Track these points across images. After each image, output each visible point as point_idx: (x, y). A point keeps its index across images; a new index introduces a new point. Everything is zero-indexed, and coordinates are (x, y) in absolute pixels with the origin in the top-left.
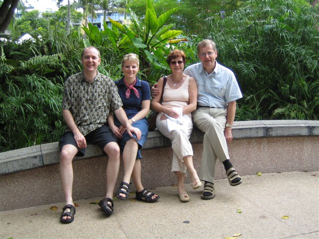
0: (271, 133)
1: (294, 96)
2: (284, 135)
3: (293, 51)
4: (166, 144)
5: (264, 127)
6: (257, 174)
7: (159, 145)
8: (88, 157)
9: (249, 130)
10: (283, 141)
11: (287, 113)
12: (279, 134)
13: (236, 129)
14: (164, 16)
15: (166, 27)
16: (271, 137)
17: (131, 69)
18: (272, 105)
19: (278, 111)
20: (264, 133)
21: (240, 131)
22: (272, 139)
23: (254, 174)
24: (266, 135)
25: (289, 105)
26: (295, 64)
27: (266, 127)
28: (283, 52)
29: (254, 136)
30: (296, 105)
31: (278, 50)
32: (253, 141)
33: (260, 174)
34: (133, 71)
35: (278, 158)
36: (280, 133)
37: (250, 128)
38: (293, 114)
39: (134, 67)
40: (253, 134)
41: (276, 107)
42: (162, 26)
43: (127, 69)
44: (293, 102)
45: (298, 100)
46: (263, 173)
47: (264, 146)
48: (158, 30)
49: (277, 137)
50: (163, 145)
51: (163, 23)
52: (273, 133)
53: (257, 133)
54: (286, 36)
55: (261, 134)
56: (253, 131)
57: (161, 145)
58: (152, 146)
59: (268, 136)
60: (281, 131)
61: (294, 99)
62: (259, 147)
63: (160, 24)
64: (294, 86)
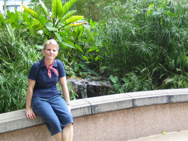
0: (172, 100)
1: (180, 69)
2: (182, 101)
3: (178, 32)
4: (93, 112)
5: (167, 96)
6: (162, 133)
7: (87, 113)
8: (31, 126)
9: (156, 98)
10: (181, 106)
11: (175, 82)
12: (178, 101)
13: (147, 98)
14: (68, 4)
15: (69, 13)
16: (172, 103)
17: (52, 52)
18: (161, 76)
19: (168, 80)
20: (167, 100)
21: (150, 99)
22: (173, 105)
23: (160, 133)
24: (168, 102)
25: (176, 76)
26: (181, 43)
27: (168, 95)
28: (168, 34)
29: (160, 103)
30: (182, 76)
31: (164, 32)
32: (159, 107)
33: (164, 133)
34: (53, 54)
35: (177, 120)
36: (179, 99)
37: (157, 97)
38: (180, 83)
39: (54, 51)
40: (159, 101)
41: (165, 77)
42: (67, 12)
43: (48, 52)
44: (179, 73)
45: (183, 72)
46: (166, 132)
47: (167, 110)
48: (64, 16)
49: (177, 103)
50: (91, 113)
51: (68, 10)
52: (174, 100)
53: (162, 100)
54: (170, 21)
55: (165, 101)
56: (159, 99)
57: (89, 114)
58: (82, 115)
59: (170, 102)
60: (180, 98)
61: (179, 71)
62: (163, 112)
63: (65, 10)
64: (179, 60)
